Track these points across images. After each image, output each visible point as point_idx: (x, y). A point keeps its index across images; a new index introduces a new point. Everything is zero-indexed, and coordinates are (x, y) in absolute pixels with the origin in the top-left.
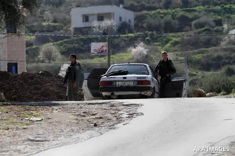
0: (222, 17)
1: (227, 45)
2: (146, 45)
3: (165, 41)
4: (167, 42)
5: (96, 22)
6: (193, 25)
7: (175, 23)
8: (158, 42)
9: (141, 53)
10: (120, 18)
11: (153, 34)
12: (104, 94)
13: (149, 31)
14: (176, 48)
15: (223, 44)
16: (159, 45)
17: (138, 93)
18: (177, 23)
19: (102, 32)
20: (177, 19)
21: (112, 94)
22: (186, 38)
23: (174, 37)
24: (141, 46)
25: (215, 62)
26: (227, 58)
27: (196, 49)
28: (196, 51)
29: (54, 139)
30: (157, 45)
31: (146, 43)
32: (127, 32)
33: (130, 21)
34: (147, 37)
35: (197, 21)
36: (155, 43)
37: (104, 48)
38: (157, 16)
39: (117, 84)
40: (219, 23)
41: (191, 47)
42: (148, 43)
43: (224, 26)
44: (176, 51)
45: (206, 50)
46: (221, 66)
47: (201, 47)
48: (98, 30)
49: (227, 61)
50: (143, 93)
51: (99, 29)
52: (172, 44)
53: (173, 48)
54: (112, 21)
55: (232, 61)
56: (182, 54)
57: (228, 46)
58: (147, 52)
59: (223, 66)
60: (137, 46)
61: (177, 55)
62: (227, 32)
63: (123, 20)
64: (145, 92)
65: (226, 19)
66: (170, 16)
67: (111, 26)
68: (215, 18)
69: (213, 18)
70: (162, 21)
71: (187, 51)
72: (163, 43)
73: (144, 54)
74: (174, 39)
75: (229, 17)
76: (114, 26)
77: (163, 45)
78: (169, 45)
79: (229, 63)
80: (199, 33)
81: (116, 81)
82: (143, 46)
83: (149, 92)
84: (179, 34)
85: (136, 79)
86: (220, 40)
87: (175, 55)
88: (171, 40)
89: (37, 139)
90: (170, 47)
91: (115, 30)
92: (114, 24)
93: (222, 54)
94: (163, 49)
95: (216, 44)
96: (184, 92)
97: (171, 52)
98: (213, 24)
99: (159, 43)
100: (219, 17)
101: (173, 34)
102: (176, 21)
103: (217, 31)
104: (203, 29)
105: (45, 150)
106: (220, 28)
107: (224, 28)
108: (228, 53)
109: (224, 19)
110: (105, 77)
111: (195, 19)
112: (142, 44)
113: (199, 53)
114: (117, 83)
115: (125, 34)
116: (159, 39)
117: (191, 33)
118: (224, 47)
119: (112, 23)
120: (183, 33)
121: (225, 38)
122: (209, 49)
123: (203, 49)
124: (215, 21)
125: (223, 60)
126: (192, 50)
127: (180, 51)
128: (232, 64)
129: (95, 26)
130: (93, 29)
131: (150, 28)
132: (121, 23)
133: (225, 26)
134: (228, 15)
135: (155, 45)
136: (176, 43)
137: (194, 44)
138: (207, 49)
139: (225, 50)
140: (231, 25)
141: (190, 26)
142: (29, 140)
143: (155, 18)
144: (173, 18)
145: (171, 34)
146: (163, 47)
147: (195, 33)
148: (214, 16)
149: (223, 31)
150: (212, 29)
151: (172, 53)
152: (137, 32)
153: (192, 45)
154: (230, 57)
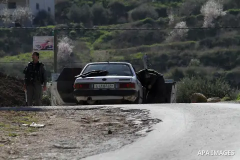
0: (166, 5)
1: (173, 41)
2: (71, 40)
3: (95, 36)
4: (97, 37)
5: (6, 10)
6: (130, 16)
7: (107, 12)
8: (86, 36)
9: (65, 51)
10: (38, 6)
11: (80, 27)
12: (79, 98)
13: (75, 23)
14: (109, 44)
15: (168, 40)
16: (88, 41)
17: (121, 98)
18: (110, 12)
19: (14, 23)
20: (109, 7)
21: (89, 99)
22: (121, 32)
23: (106, 31)
24: (64, 41)
25: (159, 62)
26: (174, 58)
27: (133, 46)
28: (134, 48)
29: (83, 146)
30: (84, 41)
31: (71, 38)
32: (46, 23)
33: (49, 9)
34: (71, 30)
35: (135, 10)
36: (82, 38)
37: (50, 44)
38: (84, 4)
39: (95, 87)
40: (163, 13)
41: (127, 44)
42: (73, 37)
43: (169, 17)
44: (110, 48)
45: (147, 48)
46: (167, 68)
47: (141, 44)
48: (9, 20)
49: (174, 61)
50: (126, 98)
51: (11, 19)
52: (103, 39)
53: (105, 45)
54: (27, 9)
55: (180, 62)
56: (116, 52)
57: (174, 43)
58: (73, 49)
59: (169, 68)
60: (60, 41)
61: (110, 53)
62: (174, 25)
63: (41, 8)
64: (128, 97)
65: (172, 8)
66: (101, 3)
67: (25, 16)
68: (158, 6)
69: (155, 6)
70: (91, 10)
71: (122, 48)
72: (93, 38)
73: (69, 52)
74: (107, 33)
75: (175, 6)
76: (30, 15)
77: (93, 40)
78: (99, 40)
79: (176, 64)
80: (138, 25)
81: (94, 83)
82: (68, 42)
83: (133, 97)
84: (112, 26)
85: (118, 81)
86: (165, 35)
87: (108, 53)
88: (103, 34)
89: (65, 146)
90: (101, 43)
91: (31, 20)
92: (29, 13)
93: (167, 52)
94: (92, 45)
95: (160, 40)
96: (173, 97)
97: (103, 49)
98: (156, 14)
99: (87, 38)
100: (163, 6)
101: (105, 27)
102: (109, 10)
103: (161, 23)
104: (144, 20)
105: (84, 157)
106: (164, 19)
107: (169, 20)
108: (174, 51)
109: (169, 8)
110: (81, 78)
111: (132, 7)
112: (66, 38)
113: (138, 51)
114: (95, 85)
115: (43, 25)
116: (87, 32)
117: (128, 26)
118: (170, 44)
119: (26, 12)
120: (118, 25)
121: (171, 33)
122: (151, 46)
123: (143, 46)
124: (157, 10)
125: (169, 61)
126: (129, 47)
127: (115, 48)
128: (180, 66)
129: (5, 15)
130: (3, 19)
131: (76, 18)
132: (38, 11)
133: (171, 17)
134: (174, 3)
135: (82, 40)
136: (109, 38)
137: (132, 39)
138: (148, 46)
139: (172, 47)
140: (178, 16)
141: (126, 16)
142: (56, 147)
143: (82, 6)
144: (105, 6)
145: (102, 27)
146: (92, 43)
147: (133, 26)
148: (156, 5)
149: (168, 23)
150: (154, 21)
151: (105, 51)
152: (59, 23)
153: (129, 41)
154: (178, 57)
